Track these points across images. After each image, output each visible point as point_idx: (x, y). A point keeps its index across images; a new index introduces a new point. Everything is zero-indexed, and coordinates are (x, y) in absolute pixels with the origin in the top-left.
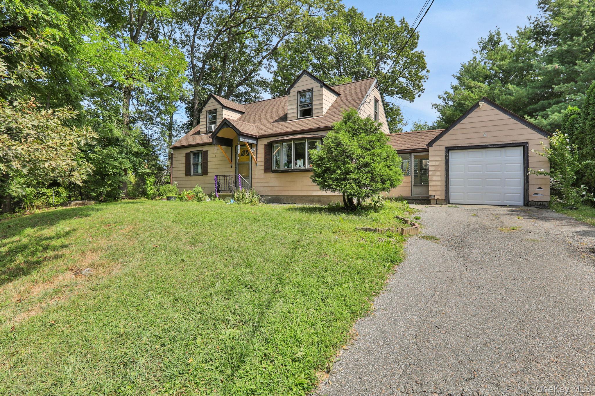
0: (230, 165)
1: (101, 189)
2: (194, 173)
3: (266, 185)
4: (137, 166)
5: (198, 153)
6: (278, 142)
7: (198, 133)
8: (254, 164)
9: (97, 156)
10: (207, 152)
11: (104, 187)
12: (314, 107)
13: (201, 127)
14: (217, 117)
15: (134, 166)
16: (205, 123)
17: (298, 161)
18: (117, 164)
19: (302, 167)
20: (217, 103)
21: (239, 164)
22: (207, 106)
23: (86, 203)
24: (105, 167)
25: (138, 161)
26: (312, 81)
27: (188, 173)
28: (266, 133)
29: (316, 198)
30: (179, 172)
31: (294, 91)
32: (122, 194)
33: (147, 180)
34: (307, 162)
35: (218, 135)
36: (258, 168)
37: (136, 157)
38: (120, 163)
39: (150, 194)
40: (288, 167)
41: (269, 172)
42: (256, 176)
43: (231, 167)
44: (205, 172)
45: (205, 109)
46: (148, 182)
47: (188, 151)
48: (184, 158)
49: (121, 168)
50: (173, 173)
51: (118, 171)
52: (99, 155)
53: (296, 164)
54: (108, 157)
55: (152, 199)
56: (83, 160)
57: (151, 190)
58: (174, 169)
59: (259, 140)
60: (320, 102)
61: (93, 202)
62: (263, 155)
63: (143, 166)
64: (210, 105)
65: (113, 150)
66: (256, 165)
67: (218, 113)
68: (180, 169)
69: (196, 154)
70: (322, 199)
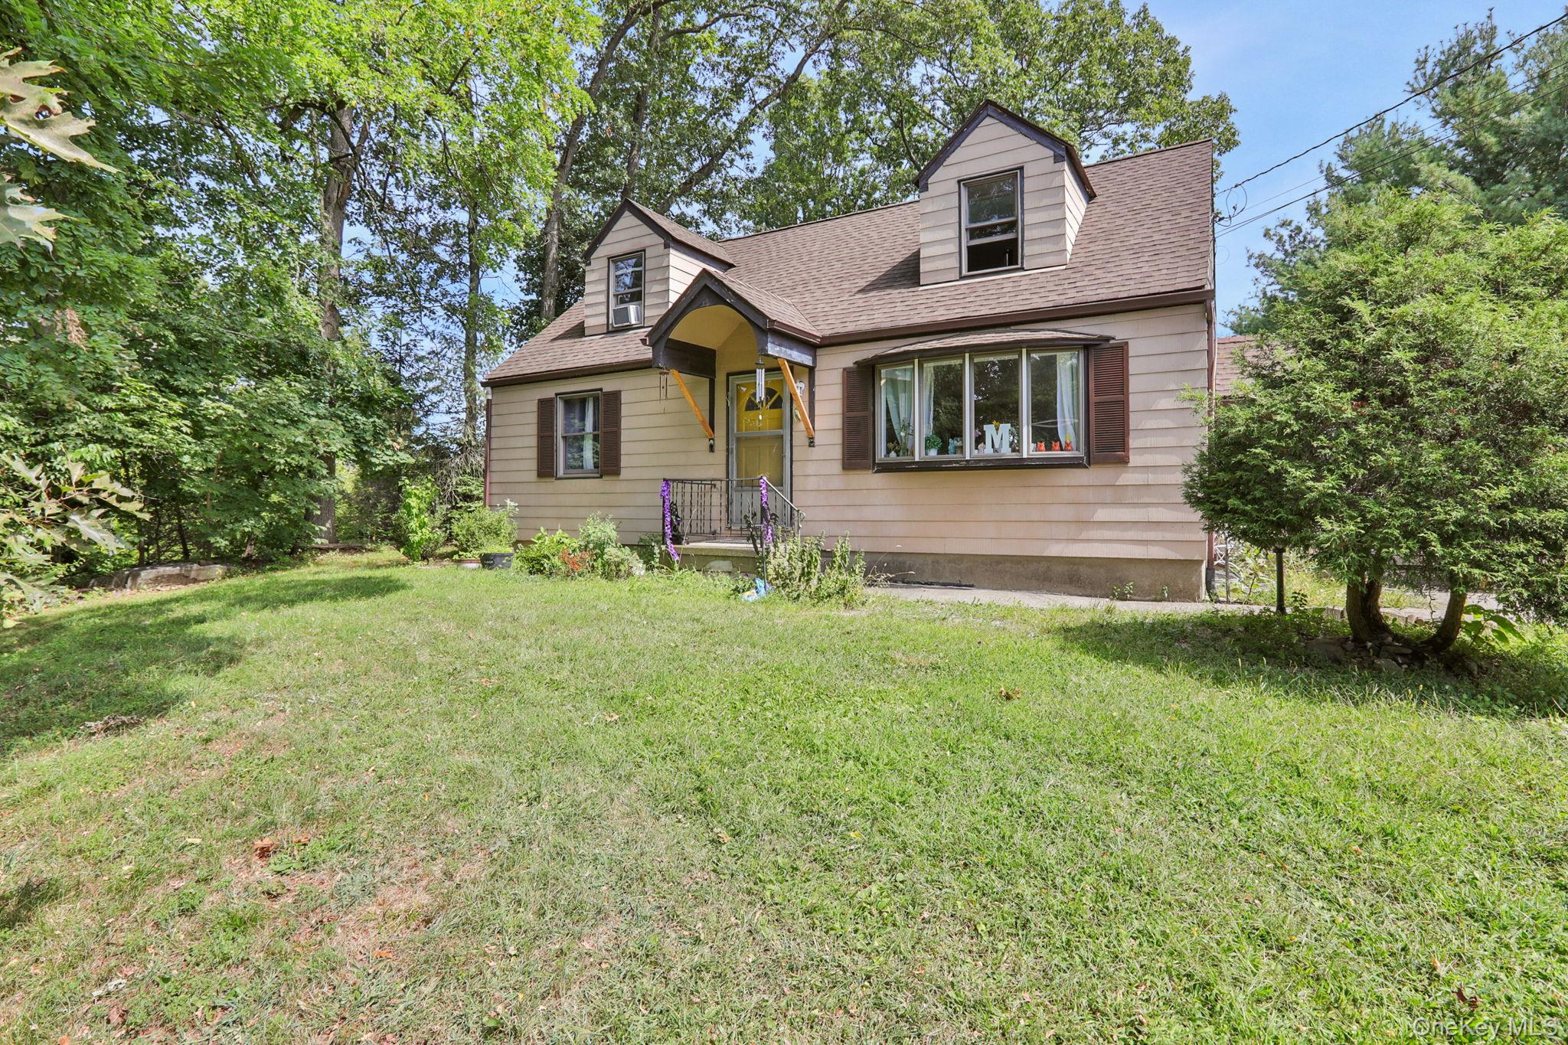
0: (706, 443)
1: (248, 525)
2: (567, 467)
3: (850, 514)
4: (367, 443)
5: (583, 402)
6: (905, 358)
7: (579, 331)
8: (800, 438)
9: (231, 408)
10: (615, 396)
11: (257, 514)
12: (1028, 235)
13: (588, 312)
14: (649, 276)
15: (358, 442)
16: (602, 298)
17: (989, 429)
18: (300, 439)
19: (1006, 452)
20: (646, 230)
21: (738, 440)
22: (610, 238)
23: (193, 575)
24: (261, 448)
25: (370, 427)
26: (1020, 140)
27: (546, 468)
28: (851, 328)
29: (1059, 569)
30: (514, 466)
31: (945, 179)
32: (317, 535)
33: (409, 495)
34: (1026, 431)
35: (676, 334)
36: (815, 453)
37: (364, 414)
38: (311, 434)
39: (419, 543)
40: (943, 450)
41: (865, 468)
42: (812, 483)
43: (712, 448)
44: (609, 464)
45: (603, 251)
46: (413, 502)
47: (548, 391)
48: (533, 418)
49: (314, 452)
50: (494, 466)
51: (304, 462)
52: (241, 406)
53: (980, 439)
54: (271, 413)
55: (424, 558)
56: (181, 422)
57: (422, 529)
58: (494, 455)
59: (820, 352)
60: (1055, 214)
61: (219, 569)
62: (837, 407)
63: (389, 442)
64: (621, 236)
65: (288, 390)
66: (812, 444)
67: (650, 264)
68: (517, 454)
69: (575, 404)
70: (1084, 570)
